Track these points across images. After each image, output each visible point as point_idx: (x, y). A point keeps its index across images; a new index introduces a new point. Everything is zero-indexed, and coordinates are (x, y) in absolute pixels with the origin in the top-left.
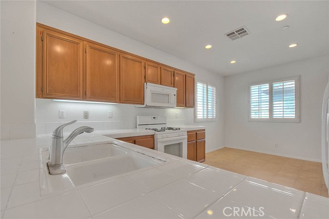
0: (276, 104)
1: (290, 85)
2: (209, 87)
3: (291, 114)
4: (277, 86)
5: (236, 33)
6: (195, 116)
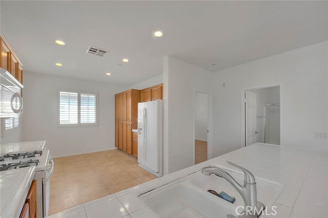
1: (93, 97)
4: (84, 96)
5: (97, 51)
6: (3, 128)
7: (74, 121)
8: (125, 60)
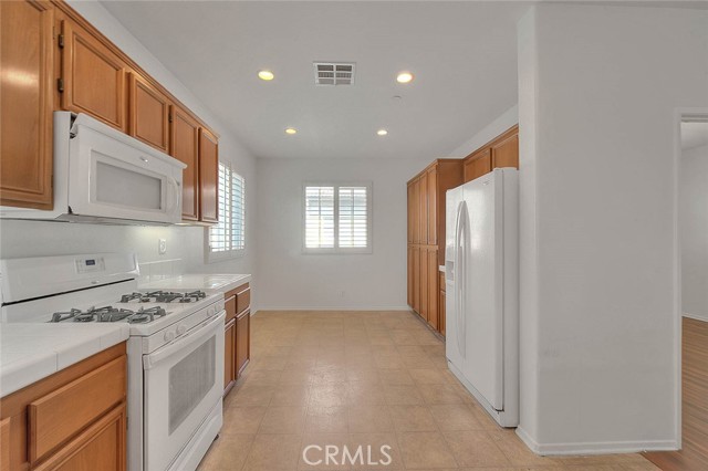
0: (344, 224)
1: (361, 192)
2: (234, 175)
3: (361, 241)
4: (344, 192)
5: (335, 71)
6: (207, 248)
7: (327, 241)
8: (404, 78)
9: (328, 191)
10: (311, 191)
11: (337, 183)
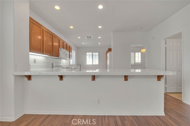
1: (97, 54)
2: (73, 51)
4: (94, 54)
6: (70, 63)
9: (91, 53)
10: (87, 53)
11: (93, 52)
